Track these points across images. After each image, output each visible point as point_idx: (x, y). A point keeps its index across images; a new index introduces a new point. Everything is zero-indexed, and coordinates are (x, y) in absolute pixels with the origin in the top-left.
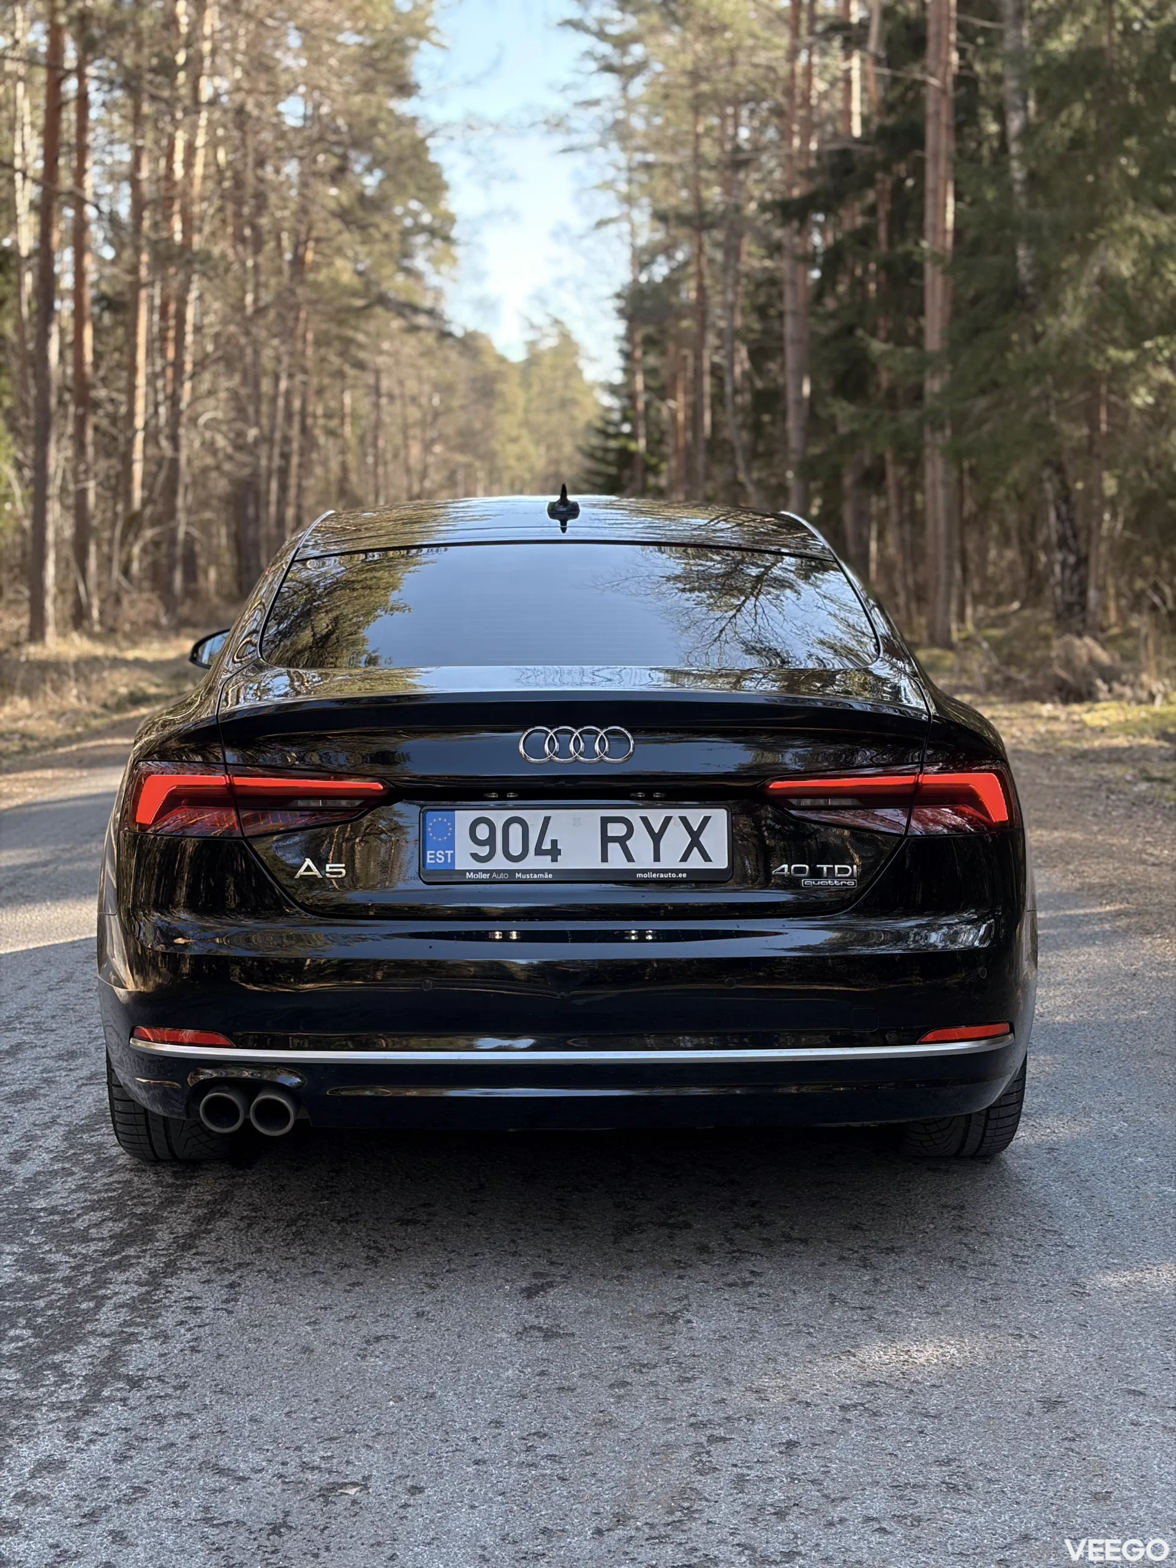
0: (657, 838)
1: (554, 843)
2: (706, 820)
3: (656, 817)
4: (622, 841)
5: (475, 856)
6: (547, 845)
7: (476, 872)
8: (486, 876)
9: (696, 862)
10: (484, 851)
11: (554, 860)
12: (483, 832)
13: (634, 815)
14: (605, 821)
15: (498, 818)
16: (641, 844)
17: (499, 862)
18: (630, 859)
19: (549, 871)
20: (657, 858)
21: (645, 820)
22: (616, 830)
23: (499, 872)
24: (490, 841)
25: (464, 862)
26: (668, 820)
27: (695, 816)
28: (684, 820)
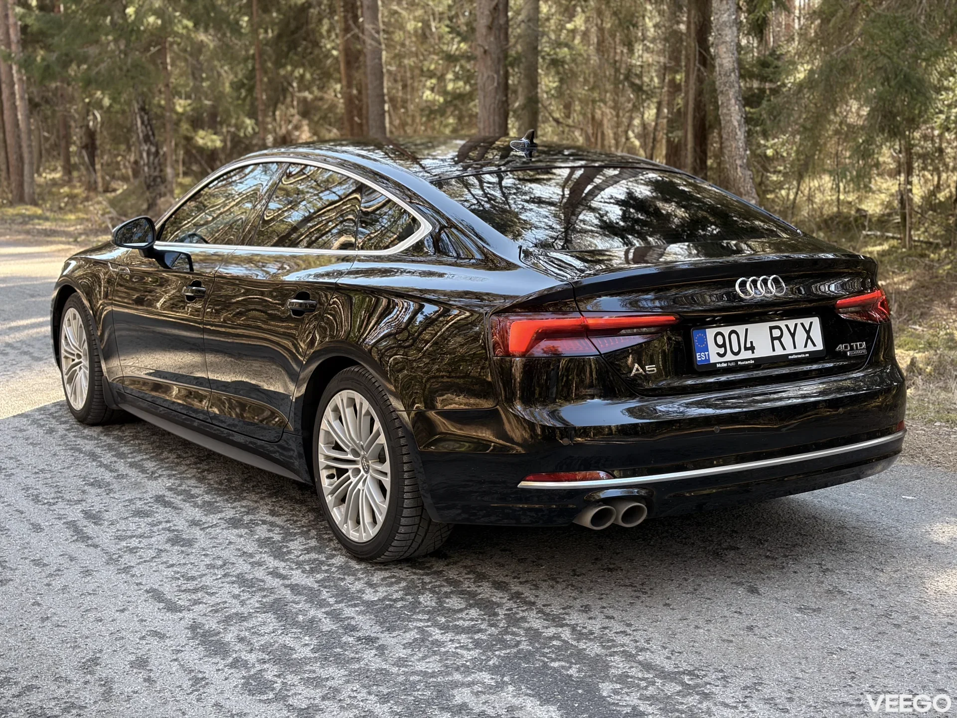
0: (793, 335)
1: (751, 343)
2: (811, 323)
3: (791, 323)
4: (779, 338)
5: (718, 354)
6: (749, 345)
7: (721, 363)
8: (725, 365)
9: (810, 348)
10: (722, 351)
11: (753, 353)
12: (720, 340)
13: (782, 324)
14: (771, 328)
15: (726, 330)
16: (787, 339)
17: (729, 357)
18: (784, 349)
19: (753, 359)
20: (795, 347)
21: (787, 326)
22: (776, 333)
23: (731, 362)
24: (724, 345)
25: (714, 359)
26: (796, 325)
27: (807, 321)
28: (802, 324)
